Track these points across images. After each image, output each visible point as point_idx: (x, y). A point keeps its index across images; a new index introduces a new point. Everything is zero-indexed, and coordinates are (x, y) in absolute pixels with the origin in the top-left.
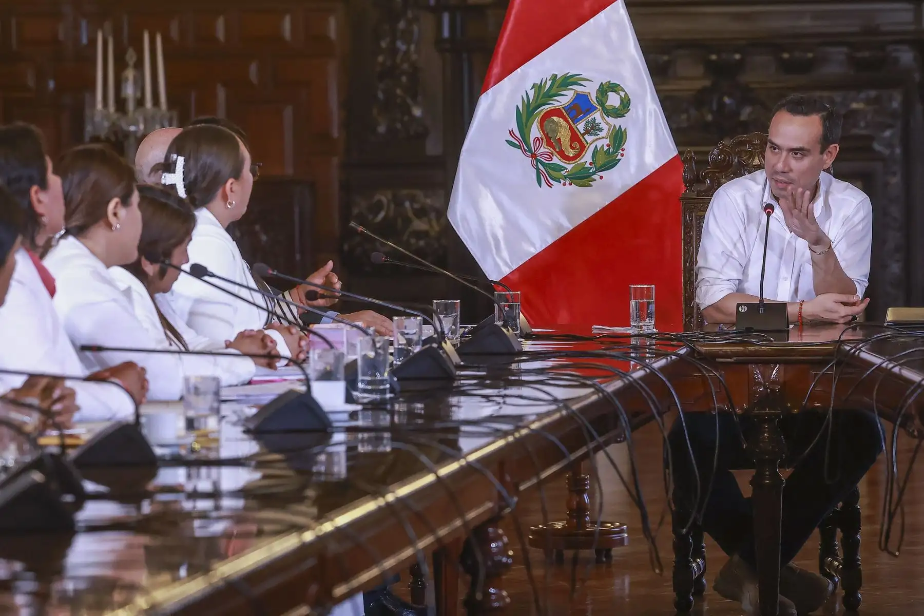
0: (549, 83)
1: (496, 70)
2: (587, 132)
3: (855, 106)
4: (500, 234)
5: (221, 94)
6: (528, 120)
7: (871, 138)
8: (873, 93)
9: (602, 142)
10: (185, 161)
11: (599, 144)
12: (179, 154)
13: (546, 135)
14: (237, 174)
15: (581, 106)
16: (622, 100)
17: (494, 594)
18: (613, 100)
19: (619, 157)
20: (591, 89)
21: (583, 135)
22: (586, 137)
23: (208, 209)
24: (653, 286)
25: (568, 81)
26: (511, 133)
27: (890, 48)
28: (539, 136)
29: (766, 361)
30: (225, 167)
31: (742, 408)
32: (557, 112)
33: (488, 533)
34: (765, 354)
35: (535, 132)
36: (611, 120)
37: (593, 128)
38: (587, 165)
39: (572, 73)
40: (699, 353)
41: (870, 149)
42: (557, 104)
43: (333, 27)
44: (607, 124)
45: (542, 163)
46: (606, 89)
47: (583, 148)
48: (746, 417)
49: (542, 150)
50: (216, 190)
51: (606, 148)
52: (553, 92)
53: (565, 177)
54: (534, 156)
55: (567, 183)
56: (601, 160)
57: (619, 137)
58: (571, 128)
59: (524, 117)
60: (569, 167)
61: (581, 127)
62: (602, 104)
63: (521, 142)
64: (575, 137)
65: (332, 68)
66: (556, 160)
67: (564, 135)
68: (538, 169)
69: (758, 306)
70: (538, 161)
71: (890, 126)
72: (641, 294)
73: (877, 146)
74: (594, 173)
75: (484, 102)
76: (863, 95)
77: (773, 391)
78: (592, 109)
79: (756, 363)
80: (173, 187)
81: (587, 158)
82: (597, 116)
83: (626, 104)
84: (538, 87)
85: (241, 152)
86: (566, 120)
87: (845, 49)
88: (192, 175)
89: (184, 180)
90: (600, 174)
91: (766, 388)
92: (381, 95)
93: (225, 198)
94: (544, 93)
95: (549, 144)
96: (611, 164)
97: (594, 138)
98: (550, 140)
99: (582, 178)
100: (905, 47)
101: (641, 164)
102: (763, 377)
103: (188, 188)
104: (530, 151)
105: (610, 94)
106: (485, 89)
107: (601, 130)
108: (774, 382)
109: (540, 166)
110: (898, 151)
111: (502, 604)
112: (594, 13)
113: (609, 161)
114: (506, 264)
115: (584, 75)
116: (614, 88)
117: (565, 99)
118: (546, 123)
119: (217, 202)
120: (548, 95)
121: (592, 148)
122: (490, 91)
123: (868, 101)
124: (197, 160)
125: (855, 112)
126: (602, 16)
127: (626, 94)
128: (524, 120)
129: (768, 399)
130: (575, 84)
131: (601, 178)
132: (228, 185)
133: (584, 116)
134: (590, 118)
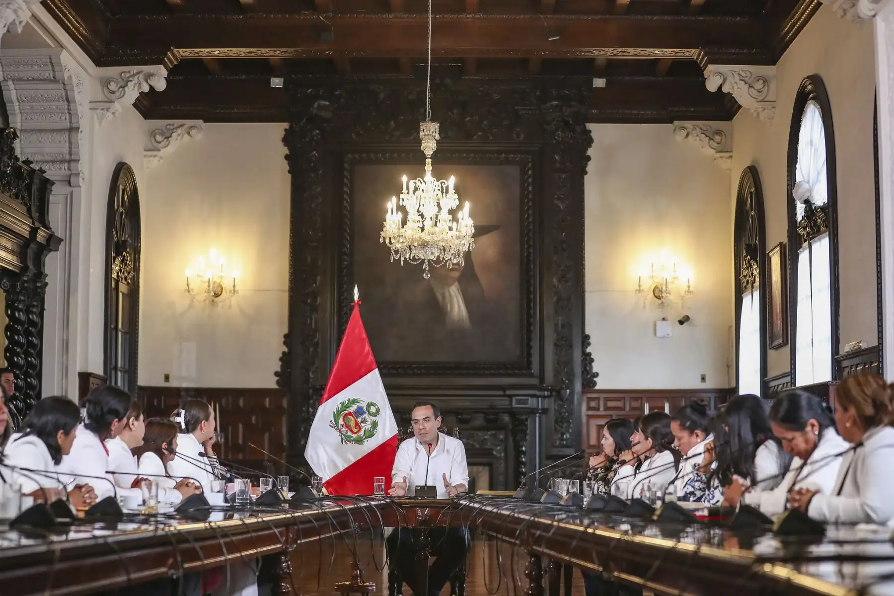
0: (347, 402)
1: (326, 396)
2: (362, 422)
3: (486, 437)
4: (326, 464)
5: (241, 426)
6: (338, 416)
7: (492, 450)
8: (493, 432)
9: (367, 426)
10: (185, 412)
11: (367, 427)
12: (183, 409)
13: (345, 423)
14: (207, 419)
15: (359, 412)
16: (376, 410)
17: (284, 586)
18: (373, 409)
19: (375, 433)
20: (364, 405)
21: (360, 423)
22: (362, 424)
23: (193, 434)
24: (384, 478)
25: (354, 401)
26: (331, 422)
27: (501, 414)
28: (342, 423)
29: (423, 507)
30: (201, 415)
31: (412, 526)
32: (350, 414)
33: (282, 559)
34: (423, 503)
35: (341, 422)
36: (372, 418)
37: (364, 421)
38: (362, 436)
39: (356, 398)
40: (395, 502)
41: (492, 454)
42: (350, 410)
43: (285, 403)
44: (370, 419)
45: (343, 434)
46: (370, 405)
47: (360, 429)
48: (414, 530)
49: (343, 429)
50: (197, 425)
51: (369, 429)
52: (349, 405)
53: (353, 441)
54: (340, 431)
55: (354, 442)
56: (367, 434)
57: (375, 425)
58: (356, 421)
59: (336, 416)
60: (354, 436)
61: (359, 420)
62: (368, 411)
63: (335, 426)
64: (357, 424)
65: (284, 419)
66: (349, 433)
67: (352, 423)
68: (341, 437)
69: (424, 486)
70: (342, 433)
71: (499, 445)
72: (378, 481)
73: (495, 453)
74: (364, 439)
75: (321, 409)
76: (489, 433)
77: (426, 519)
78: (363, 413)
79: (418, 507)
80: (179, 423)
81: (362, 433)
82: (366, 416)
83: (378, 411)
84: (342, 404)
85: (209, 411)
86: (353, 417)
87: (482, 415)
88: (188, 419)
89: (184, 420)
90: (367, 439)
91: (422, 518)
92: (302, 429)
93: (201, 429)
94: (344, 406)
95: (347, 427)
96: (371, 436)
97: (364, 424)
99: (359, 441)
100: (506, 415)
101: (384, 436)
102: (422, 514)
103: (187, 424)
104: (339, 429)
105: (372, 407)
106: (320, 403)
107: (367, 421)
108: (426, 515)
109: (343, 436)
110: (503, 455)
111: (287, 590)
112: (366, 374)
113: (370, 434)
114: (328, 475)
115: (361, 399)
116: (373, 404)
117: (353, 409)
118: (345, 418)
119: (198, 432)
120: (347, 407)
121: (364, 429)
122: (323, 405)
123: (491, 435)
124: (190, 412)
125: (485, 439)
126: (369, 375)
127: (378, 407)
128: (337, 416)
129: (423, 522)
130: (358, 402)
131: (367, 441)
132: (203, 422)
133: (361, 415)
134: (363, 417)
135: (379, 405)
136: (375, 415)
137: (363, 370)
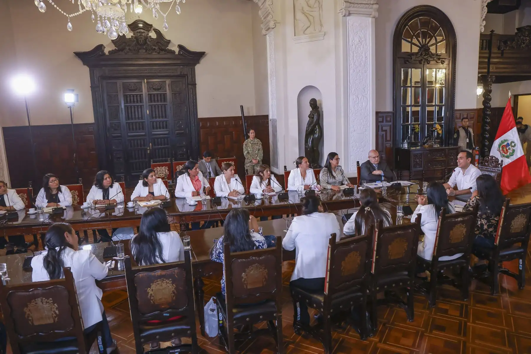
11: (510, 152)
15: (508, 145)
18: (513, 144)
19: (514, 154)
20: (509, 142)
25: (506, 141)
32: (504, 145)
35: (501, 149)
37: (509, 149)
38: (509, 155)
39: (507, 139)
44: (512, 148)
46: (512, 142)
47: (508, 152)
51: (512, 152)
52: (504, 142)
54: (500, 153)
55: (505, 158)
57: (514, 151)
59: (500, 146)
61: (507, 148)
63: (499, 150)
64: (507, 150)
66: (504, 154)
67: (505, 150)
82: (510, 147)
83: (515, 145)
84: (502, 141)
86: (505, 147)
94: (502, 142)
98: (503, 151)
99: (508, 157)
106: (495, 141)
113: (512, 154)
116: (513, 142)
117: (505, 144)
118: (502, 147)
126: (512, 129)
131: (511, 157)
134: (509, 147)
135: (516, 142)
136: (513, 147)
137: (510, 127)
